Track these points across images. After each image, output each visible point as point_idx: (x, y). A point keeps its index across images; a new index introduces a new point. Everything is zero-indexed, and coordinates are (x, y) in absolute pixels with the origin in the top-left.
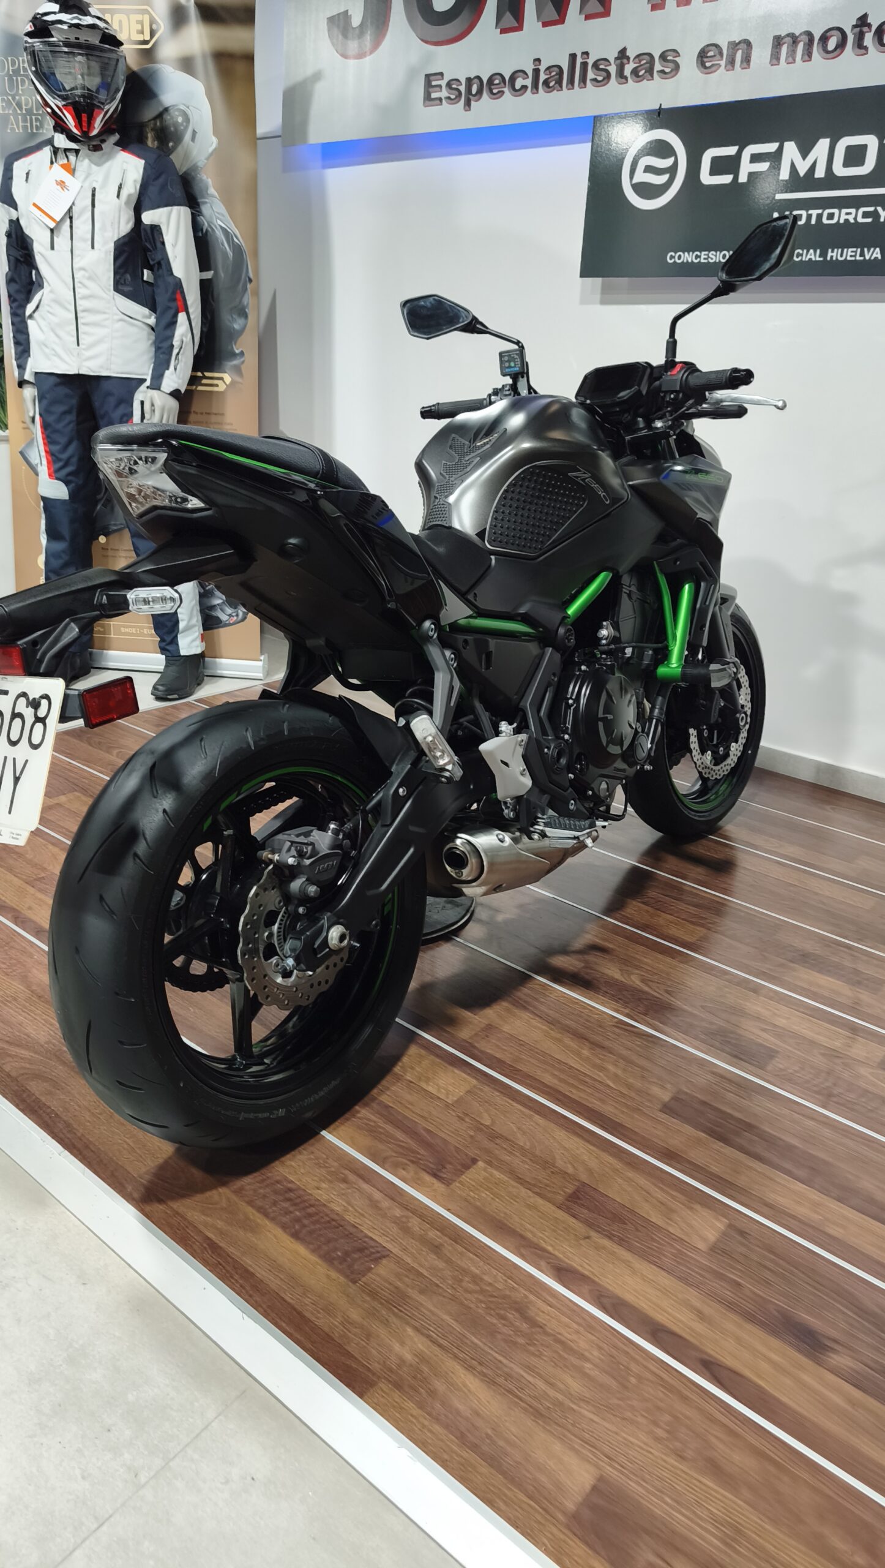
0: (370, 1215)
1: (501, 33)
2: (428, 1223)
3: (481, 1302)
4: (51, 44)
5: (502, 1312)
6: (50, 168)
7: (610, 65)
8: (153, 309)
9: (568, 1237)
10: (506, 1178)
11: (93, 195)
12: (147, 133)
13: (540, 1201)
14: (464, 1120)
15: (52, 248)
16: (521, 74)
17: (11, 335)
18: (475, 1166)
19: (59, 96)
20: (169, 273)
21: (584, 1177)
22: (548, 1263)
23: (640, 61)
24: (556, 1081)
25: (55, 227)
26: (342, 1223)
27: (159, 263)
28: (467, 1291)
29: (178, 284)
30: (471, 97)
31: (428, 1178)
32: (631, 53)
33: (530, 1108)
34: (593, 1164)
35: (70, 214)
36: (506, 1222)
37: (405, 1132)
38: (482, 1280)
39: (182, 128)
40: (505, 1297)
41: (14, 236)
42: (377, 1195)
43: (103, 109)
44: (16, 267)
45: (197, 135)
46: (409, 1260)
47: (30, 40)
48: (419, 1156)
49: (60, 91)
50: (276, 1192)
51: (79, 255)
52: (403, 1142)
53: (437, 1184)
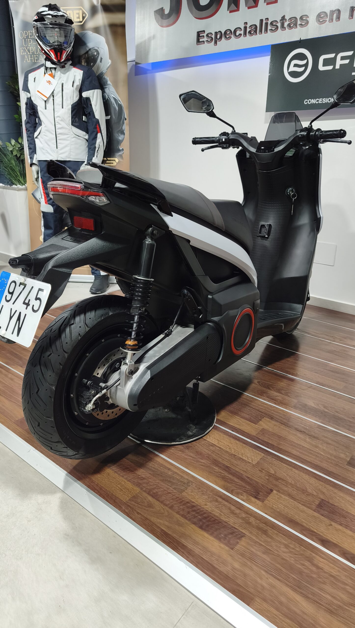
0: (232, 517)
1: (230, 13)
2: (258, 520)
3: (292, 557)
4: (44, 24)
5: (302, 562)
6: (44, 76)
7: (278, 23)
8: (87, 132)
9: (322, 525)
10: (287, 498)
11: (62, 86)
12: (82, 60)
13: (305, 508)
14: (262, 472)
15: (46, 109)
16: (239, 29)
17: (27, 145)
18: (272, 493)
19: (48, 46)
20: (94, 117)
21: (322, 497)
22: (316, 538)
23: (291, 21)
24: (299, 453)
25: (47, 100)
26: (220, 521)
27: (89, 113)
28: (284, 552)
29: (98, 121)
30: (217, 40)
31: (253, 499)
32: (287, 18)
33: (290, 466)
34: (325, 491)
35: (53, 95)
36: (292, 518)
37: (238, 478)
38: (289, 546)
39: (96, 57)
40: (301, 555)
41: (28, 104)
42: (233, 508)
43: (66, 50)
44: (30, 117)
45: (103, 59)
46: (254, 538)
47: (36, 23)
48: (246, 489)
49: (48, 43)
50: (188, 507)
51: (57, 111)
52: (238, 483)
53: (258, 502)
